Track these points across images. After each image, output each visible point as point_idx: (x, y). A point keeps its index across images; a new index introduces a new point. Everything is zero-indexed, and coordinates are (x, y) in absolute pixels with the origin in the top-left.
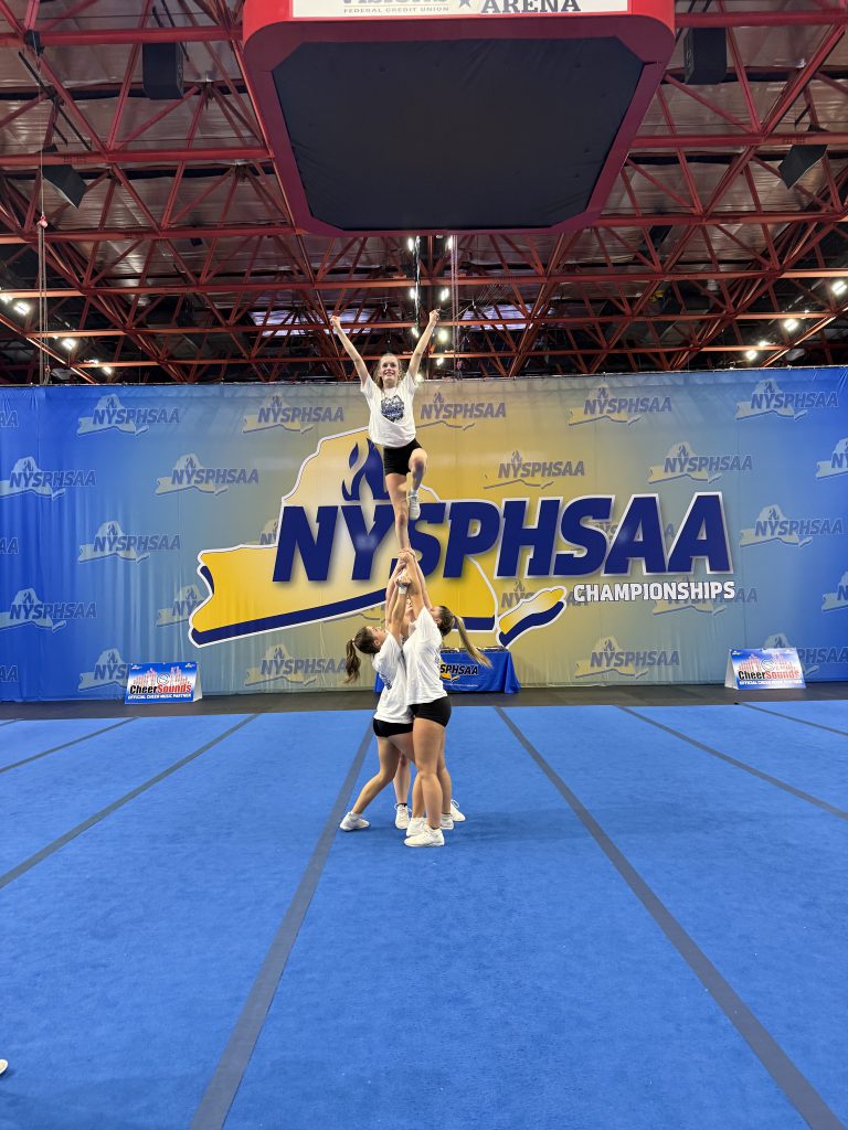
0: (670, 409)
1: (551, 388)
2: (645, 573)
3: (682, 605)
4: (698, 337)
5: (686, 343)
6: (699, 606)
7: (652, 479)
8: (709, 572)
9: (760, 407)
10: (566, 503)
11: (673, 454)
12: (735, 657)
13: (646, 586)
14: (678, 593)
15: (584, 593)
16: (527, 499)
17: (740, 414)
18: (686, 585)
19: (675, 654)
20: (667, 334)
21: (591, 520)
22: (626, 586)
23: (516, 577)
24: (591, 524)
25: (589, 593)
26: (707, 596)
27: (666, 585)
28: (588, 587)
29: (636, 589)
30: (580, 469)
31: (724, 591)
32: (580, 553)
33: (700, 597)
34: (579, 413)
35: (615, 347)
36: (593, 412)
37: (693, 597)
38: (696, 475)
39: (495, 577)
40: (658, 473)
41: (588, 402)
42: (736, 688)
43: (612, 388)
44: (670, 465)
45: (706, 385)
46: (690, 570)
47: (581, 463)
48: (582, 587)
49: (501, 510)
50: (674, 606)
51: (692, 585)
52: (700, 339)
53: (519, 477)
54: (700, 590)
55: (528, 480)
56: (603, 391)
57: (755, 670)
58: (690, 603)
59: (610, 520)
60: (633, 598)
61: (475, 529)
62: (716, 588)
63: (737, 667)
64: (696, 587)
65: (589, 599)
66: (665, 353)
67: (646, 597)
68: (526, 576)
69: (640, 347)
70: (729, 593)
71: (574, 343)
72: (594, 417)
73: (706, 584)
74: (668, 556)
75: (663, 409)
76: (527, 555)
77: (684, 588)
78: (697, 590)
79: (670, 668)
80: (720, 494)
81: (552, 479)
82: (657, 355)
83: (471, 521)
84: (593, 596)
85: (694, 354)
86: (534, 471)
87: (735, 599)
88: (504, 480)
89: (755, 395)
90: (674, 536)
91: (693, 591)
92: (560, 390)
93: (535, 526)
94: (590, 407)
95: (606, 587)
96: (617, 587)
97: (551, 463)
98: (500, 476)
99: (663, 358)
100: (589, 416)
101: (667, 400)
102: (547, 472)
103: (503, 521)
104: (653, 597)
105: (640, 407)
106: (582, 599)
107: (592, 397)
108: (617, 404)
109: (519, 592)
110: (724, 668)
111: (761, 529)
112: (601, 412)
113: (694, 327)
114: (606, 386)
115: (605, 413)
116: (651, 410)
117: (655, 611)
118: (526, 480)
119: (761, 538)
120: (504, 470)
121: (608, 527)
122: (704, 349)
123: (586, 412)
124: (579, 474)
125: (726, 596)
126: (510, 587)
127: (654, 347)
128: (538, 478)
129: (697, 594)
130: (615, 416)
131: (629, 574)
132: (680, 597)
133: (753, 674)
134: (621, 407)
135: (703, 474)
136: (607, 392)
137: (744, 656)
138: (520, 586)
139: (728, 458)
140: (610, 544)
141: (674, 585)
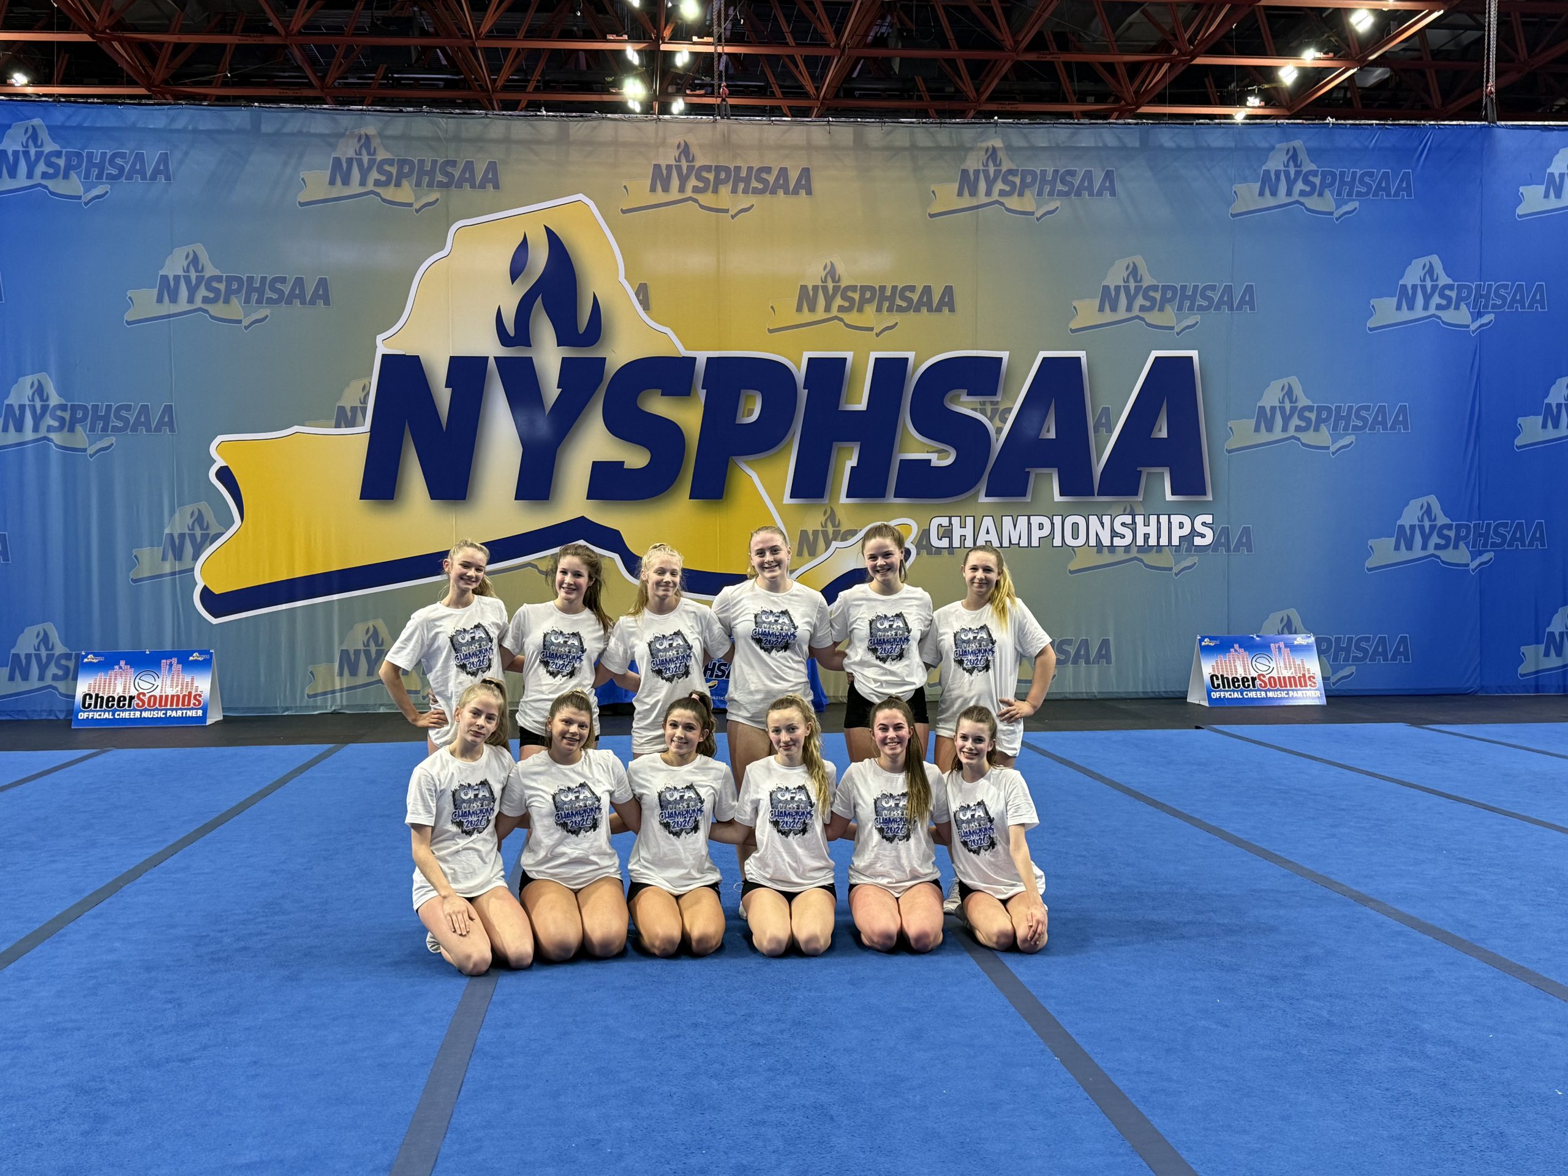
0: (1113, 193)
1: (898, 144)
2: (1057, 497)
3: (1121, 556)
4: (1187, 36)
5: (1164, 46)
6: (1150, 559)
7: (1074, 325)
8: (1169, 497)
9: (1274, 193)
10: (920, 362)
11: (1115, 277)
12: (1207, 650)
13: (1057, 520)
14: (1114, 534)
15: (947, 533)
16: (849, 355)
17: (1239, 207)
18: (1128, 519)
19: (1105, 643)
20: (1131, 25)
21: (965, 398)
22: (1022, 521)
23: (826, 500)
24: (965, 405)
25: (957, 532)
26: (1164, 541)
27: (1093, 520)
28: (956, 521)
29: (1041, 526)
30: (948, 301)
31: (1194, 533)
32: (942, 458)
33: (1152, 541)
34: (947, 195)
35: (1029, 48)
36: (973, 193)
37: (1140, 541)
38: (1153, 317)
39: (787, 500)
40: (1088, 313)
41: (965, 172)
42: (1206, 704)
43: (1009, 148)
44: (1109, 299)
45: (1179, 148)
46: (1136, 494)
47: (948, 290)
48: (945, 521)
49: (800, 373)
50: (1106, 558)
51: (1139, 519)
52: (1191, 41)
53: (834, 312)
54: (1152, 530)
55: (852, 318)
56: (993, 153)
57: (1240, 673)
58: (1134, 552)
59: (998, 398)
60: (1035, 543)
61: (752, 410)
62: (1179, 526)
63: (1208, 668)
64: (1147, 524)
65: (956, 543)
66: (1125, 64)
67: (1057, 542)
68: (843, 499)
69: (1080, 50)
70: (1203, 536)
71: (950, 35)
72: (974, 202)
73: (1164, 519)
74: (1099, 465)
75: (1100, 193)
76: (848, 460)
77: (1123, 524)
78: (1147, 529)
79: (1095, 669)
80: (1194, 354)
81: (895, 318)
82: (1110, 67)
83: (744, 393)
84: (963, 538)
85: (1181, 68)
86: (863, 301)
87: (1214, 546)
88: (807, 316)
89: (1267, 172)
90: (1110, 431)
91: (1141, 530)
92: (913, 147)
93: (862, 406)
94: (967, 183)
95: (988, 522)
96: (1007, 521)
97: (894, 288)
98: (799, 309)
99: (1122, 71)
100: (967, 201)
101: (1109, 175)
102: (886, 305)
103: (803, 394)
104: (1070, 541)
105: (1060, 187)
106: (945, 543)
107: (973, 163)
108: (1017, 180)
109: (830, 530)
110: (1188, 669)
111: (1265, 419)
112: (988, 193)
113: (1181, 14)
114: (998, 143)
115: (995, 196)
116: (1078, 194)
117: (1073, 566)
118: (846, 317)
119: (1264, 437)
120: (806, 298)
121: (994, 412)
122: (1200, 61)
123: (960, 194)
124: (946, 310)
125: (1198, 541)
126: (814, 521)
127: (1105, 50)
128: (869, 316)
129: (1146, 537)
130: (1013, 202)
131: (1028, 499)
132: (1117, 541)
133: (1235, 680)
134: (1024, 185)
135: (1168, 317)
136: (1001, 154)
137: (1222, 646)
138: (832, 517)
139: (1213, 288)
140: (998, 442)
141: (1106, 519)
